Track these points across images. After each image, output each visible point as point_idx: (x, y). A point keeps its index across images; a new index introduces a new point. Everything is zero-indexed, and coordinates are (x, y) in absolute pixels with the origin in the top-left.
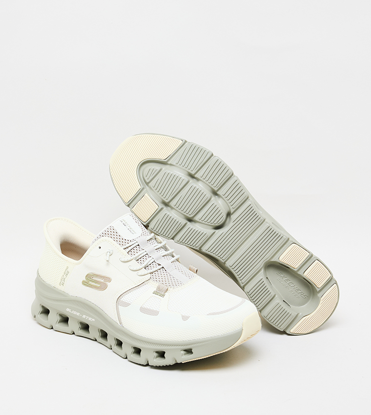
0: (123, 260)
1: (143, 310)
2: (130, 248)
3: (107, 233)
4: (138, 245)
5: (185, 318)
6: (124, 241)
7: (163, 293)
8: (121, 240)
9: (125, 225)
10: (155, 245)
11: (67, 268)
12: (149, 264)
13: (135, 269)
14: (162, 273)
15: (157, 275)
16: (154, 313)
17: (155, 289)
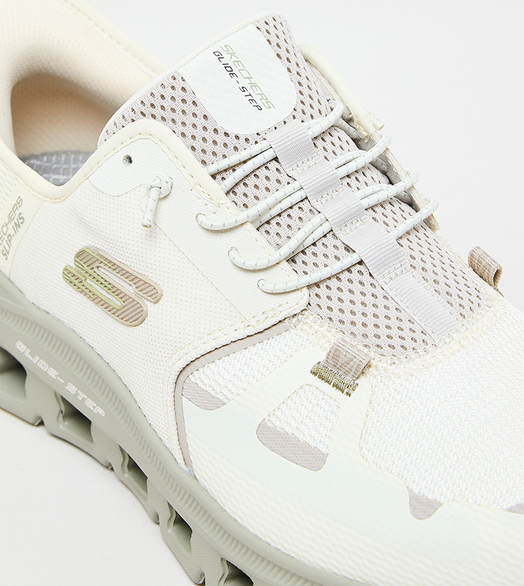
0: (207, 222)
1: (270, 436)
2: (241, 172)
3: (158, 102)
4: (276, 159)
5: (422, 507)
6: (221, 138)
7: (348, 379)
8: (210, 136)
9: (232, 74)
10: (341, 159)
11: (19, 202)
12: (310, 241)
13: (250, 264)
14: (356, 287)
15: (334, 293)
16: (311, 458)
17: (322, 357)
